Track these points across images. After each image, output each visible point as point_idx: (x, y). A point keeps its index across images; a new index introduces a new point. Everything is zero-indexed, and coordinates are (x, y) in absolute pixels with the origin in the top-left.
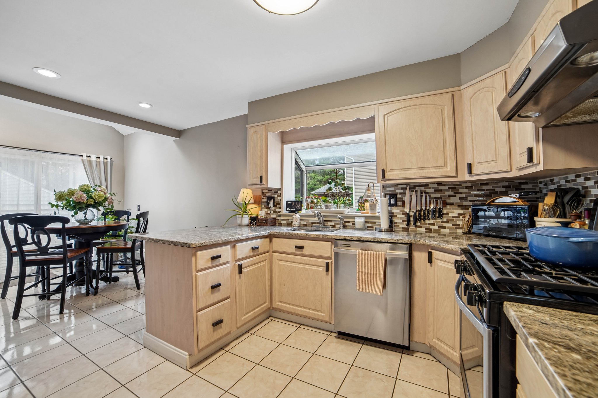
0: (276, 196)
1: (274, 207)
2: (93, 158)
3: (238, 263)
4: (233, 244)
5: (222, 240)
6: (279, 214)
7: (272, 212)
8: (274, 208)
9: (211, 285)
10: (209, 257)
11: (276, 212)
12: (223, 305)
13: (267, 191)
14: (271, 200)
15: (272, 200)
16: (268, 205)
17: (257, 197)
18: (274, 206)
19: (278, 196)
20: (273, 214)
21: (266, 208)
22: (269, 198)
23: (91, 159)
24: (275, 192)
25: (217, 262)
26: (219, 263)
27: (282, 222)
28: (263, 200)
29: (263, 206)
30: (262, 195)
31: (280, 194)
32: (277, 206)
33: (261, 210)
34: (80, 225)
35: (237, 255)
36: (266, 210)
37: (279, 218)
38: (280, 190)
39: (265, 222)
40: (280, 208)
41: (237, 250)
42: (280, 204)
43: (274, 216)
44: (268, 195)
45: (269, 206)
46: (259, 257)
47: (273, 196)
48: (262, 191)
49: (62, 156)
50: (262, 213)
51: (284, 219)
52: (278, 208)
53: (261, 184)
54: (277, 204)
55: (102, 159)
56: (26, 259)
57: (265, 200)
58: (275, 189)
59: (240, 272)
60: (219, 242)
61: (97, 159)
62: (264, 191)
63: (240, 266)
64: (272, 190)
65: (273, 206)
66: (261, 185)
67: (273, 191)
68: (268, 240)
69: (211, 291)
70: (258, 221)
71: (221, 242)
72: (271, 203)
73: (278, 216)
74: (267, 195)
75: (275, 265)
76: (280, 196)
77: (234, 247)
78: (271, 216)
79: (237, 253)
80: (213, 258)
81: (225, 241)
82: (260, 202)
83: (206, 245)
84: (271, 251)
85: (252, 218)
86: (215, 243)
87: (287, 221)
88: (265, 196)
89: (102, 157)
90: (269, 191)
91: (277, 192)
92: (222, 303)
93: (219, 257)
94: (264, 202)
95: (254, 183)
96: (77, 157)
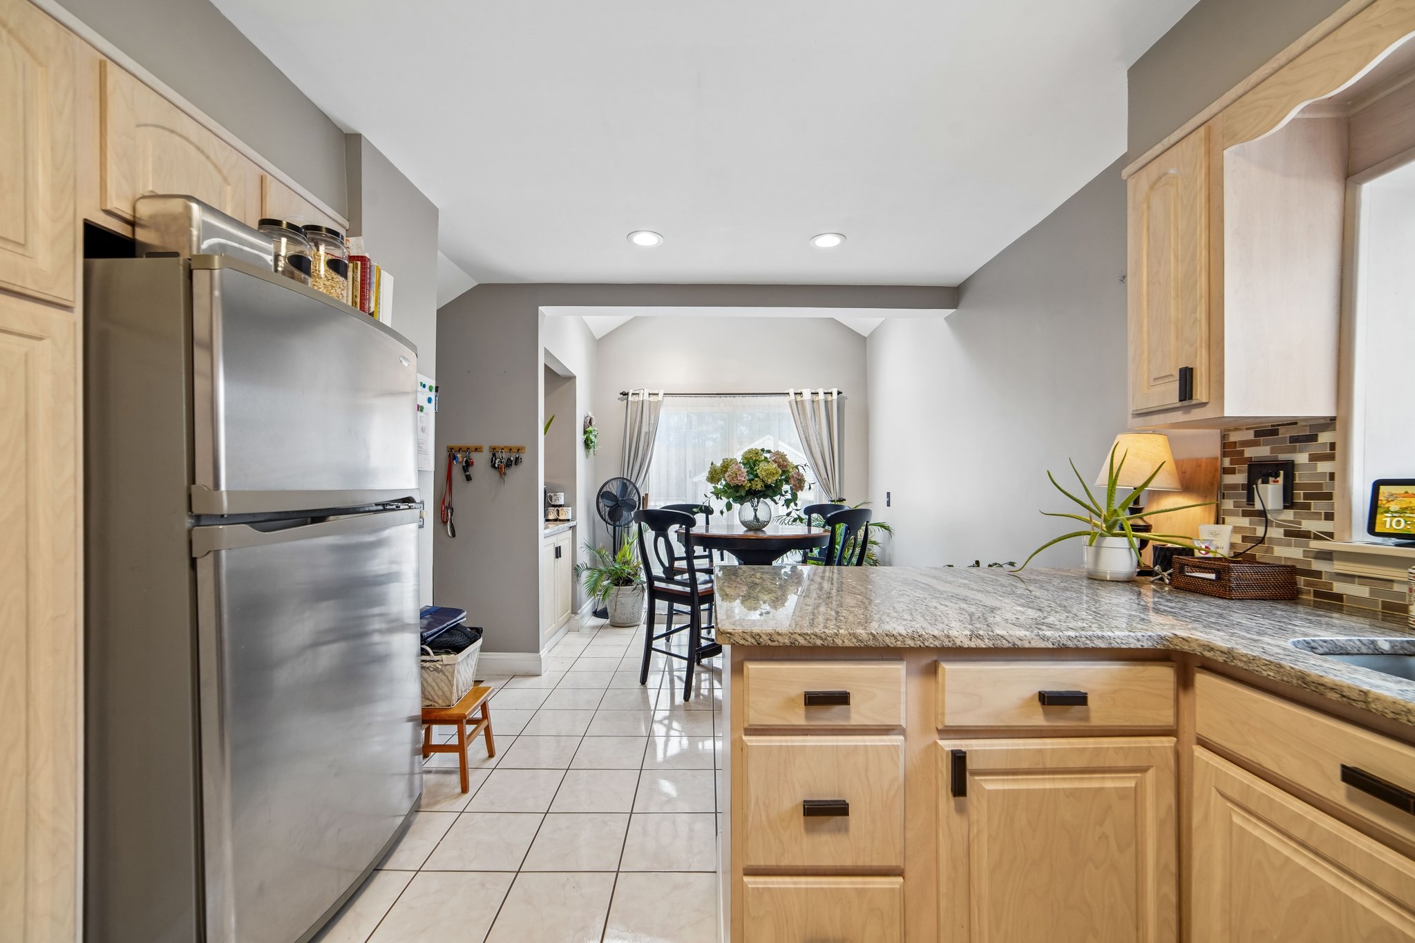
0: (1302, 458)
1: (1291, 512)
2: (807, 395)
3: (949, 745)
4: (927, 660)
5: (854, 635)
6: (1315, 545)
7: (1276, 533)
8: (1289, 515)
9: (801, 796)
10: (798, 691)
11: (1306, 535)
12: (861, 892)
13: (1250, 435)
14: (1271, 479)
15: (1281, 479)
16: (1250, 500)
17: (1200, 466)
18: (1289, 501)
19: (1314, 458)
20: (1279, 542)
21: (1245, 514)
22: (1261, 471)
23: (803, 398)
24: (1294, 440)
25: (832, 716)
26: (842, 723)
27: (1338, 587)
28: (1229, 479)
29: (1228, 504)
30: (1224, 454)
31: (1333, 446)
32: (1308, 507)
33: (1217, 522)
34: (747, 531)
35: (943, 706)
36: (1245, 522)
37: (1316, 565)
38: (1329, 423)
39: (1213, 576)
40: (1329, 517)
41: (947, 688)
42: (1329, 496)
43: (1290, 553)
44: (1262, 452)
45: (1258, 506)
46: (1090, 743)
47: (1283, 457)
48: (1224, 437)
49: (760, 398)
50: (1215, 534)
51: (1353, 576)
52: (1316, 516)
53: (1186, 403)
54: (1307, 496)
55: (821, 397)
56: (655, 585)
57: (1240, 478)
58: (1296, 423)
59: (959, 788)
60: (839, 642)
61: (814, 396)
62: (1234, 437)
63: (959, 760)
64: (1282, 430)
65: (1285, 507)
66: (1187, 409)
67: (1285, 433)
68: (1165, 675)
69: (802, 822)
70: (1182, 571)
71: (847, 643)
72: (1270, 494)
73: (1315, 558)
74: (1250, 452)
75: (1206, 817)
76: (1331, 457)
77: (932, 671)
78: (1270, 550)
79: (943, 701)
80: (815, 700)
81: (871, 643)
82: (1212, 484)
83: (776, 644)
84: (1187, 734)
85: (1162, 554)
86: (819, 642)
87: (1381, 587)
88: (1238, 457)
89: (821, 392)
90: (1258, 434)
91: (1313, 438)
92: (858, 882)
93: (842, 699)
94: (1234, 487)
95: (1154, 404)
96: (782, 398)
